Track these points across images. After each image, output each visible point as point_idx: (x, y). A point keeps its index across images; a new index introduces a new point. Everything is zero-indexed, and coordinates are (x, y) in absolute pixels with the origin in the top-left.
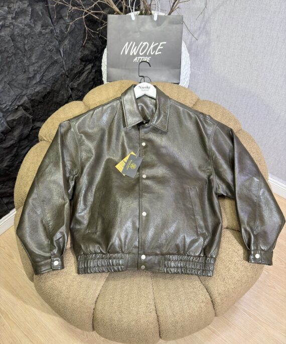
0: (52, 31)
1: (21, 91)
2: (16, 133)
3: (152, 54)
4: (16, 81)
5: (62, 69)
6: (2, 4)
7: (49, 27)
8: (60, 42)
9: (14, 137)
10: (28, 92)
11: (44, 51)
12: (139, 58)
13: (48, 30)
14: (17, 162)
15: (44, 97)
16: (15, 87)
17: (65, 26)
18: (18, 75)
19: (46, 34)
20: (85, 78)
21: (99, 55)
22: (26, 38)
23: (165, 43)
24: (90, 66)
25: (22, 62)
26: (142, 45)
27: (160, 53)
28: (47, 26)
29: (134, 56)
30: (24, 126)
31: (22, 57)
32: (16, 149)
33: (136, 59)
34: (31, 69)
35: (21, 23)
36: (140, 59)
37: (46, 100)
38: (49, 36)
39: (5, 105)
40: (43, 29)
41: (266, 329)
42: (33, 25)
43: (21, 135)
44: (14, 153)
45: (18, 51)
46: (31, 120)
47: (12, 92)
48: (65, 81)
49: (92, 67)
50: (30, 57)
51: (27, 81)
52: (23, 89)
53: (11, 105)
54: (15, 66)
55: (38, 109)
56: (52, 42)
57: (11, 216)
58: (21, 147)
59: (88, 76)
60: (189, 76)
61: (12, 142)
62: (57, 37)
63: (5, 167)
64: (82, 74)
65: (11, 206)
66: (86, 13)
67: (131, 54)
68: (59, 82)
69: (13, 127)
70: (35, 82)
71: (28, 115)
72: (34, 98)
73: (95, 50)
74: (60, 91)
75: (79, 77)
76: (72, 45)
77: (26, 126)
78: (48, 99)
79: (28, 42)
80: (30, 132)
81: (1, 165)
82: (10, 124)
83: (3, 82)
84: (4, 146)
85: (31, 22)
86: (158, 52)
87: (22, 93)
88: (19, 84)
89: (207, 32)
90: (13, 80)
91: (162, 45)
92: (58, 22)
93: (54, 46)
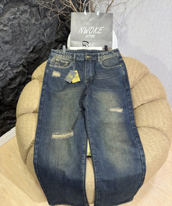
0: (40, 23)
1: (22, 56)
2: (18, 80)
3: (96, 33)
4: (19, 50)
5: (45, 45)
6: (14, 6)
7: (39, 21)
8: (45, 30)
9: (17, 82)
10: (26, 56)
11: (36, 34)
13: (38, 23)
15: (35, 60)
16: (19, 53)
17: (48, 21)
18: (20, 47)
19: (37, 24)
22: (26, 26)
23: (103, 27)
24: (60, 45)
25: (23, 39)
26: (90, 28)
27: (101, 33)
28: (38, 20)
30: (22, 76)
31: (23, 36)
32: (16, 91)
33: (87, 36)
34: (28, 43)
35: (24, 17)
36: (89, 36)
37: (35, 63)
38: (39, 26)
39: (12, 63)
40: (36, 22)
42: (31, 19)
43: (20, 82)
44: (16, 92)
45: (22, 33)
46: (27, 73)
47: (17, 55)
48: (46, 52)
49: (62, 46)
50: (28, 36)
51: (26, 50)
52: (23, 54)
53: (16, 63)
54: (19, 41)
55: (31, 67)
56: (40, 29)
57: (11, 132)
58: (20, 89)
61: (15, 86)
62: (43, 27)
63: (11, 100)
65: (12, 125)
67: (84, 33)
68: (43, 52)
69: (16, 77)
70: (29, 51)
71: (25, 70)
72: (28, 60)
73: (64, 36)
74: (43, 58)
76: (51, 32)
77: (23, 76)
78: (37, 62)
79: (27, 28)
80: (26, 80)
81: (7, 99)
82: (15, 75)
83: (12, 49)
84: (10, 87)
85: (29, 17)
86: (99, 32)
87: (22, 57)
88: (21, 51)
89: (127, 25)
90: (18, 49)
91: (102, 29)
92: (44, 19)
93: (42, 32)
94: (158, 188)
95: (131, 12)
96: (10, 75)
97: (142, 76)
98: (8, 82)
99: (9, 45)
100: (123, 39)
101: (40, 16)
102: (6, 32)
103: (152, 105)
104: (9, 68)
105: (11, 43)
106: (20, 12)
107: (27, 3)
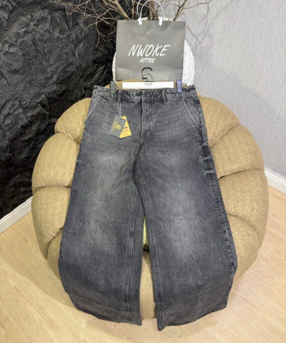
0: (68, 36)
2: (34, 128)
3: (157, 55)
4: (36, 81)
5: (76, 70)
6: (26, 13)
7: (66, 32)
8: (76, 46)
9: (33, 131)
10: (46, 91)
11: (61, 54)
12: (145, 59)
13: (65, 36)
14: (34, 155)
15: (60, 95)
16: (35, 86)
17: (80, 31)
18: (37, 76)
19: (64, 38)
20: (97, 78)
21: (111, 58)
22: (45, 42)
23: (169, 46)
24: (102, 68)
25: (41, 63)
26: (148, 47)
27: (164, 55)
28: (64, 32)
29: (140, 58)
30: (41, 121)
31: (41, 59)
32: (33, 143)
33: (142, 60)
34: (49, 70)
35: (42, 29)
37: (61, 98)
38: (66, 41)
39: (26, 102)
40: (61, 34)
41: (262, 315)
42: (52, 31)
43: (38, 130)
44: (31, 146)
45: (39, 54)
46: (48, 116)
47: (32, 90)
48: (79, 81)
49: (104, 69)
50: (49, 59)
51: (45, 81)
52: (41, 87)
53: (30, 102)
54: (35, 67)
55: (54, 106)
56: (68, 46)
57: (27, 204)
58: (38, 140)
59: (100, 77)
60: (193, 76)
61: (30, 136)
62: (73, 41)
63: (24, 158)
64: (95, 75)
65: (27, 195)
66: (99, 20)
67: (138, 55)
68: (74, 82)
69: (32, 122)
70: (52, 82)
71: (45, 112)
72: (50, 96)
74: (74, 90)
75: (92, 77)
76: (86, 49)
77: (43, 122)
78: (64, 97)
79: (47, 46)
80: (46, 127)
81: (19, 157)
82: (29, 119)
83: (24, 81)
84: (23, 139)
85: (50, 28)
86: (162, 54)
87: (41, 91)
88: (38, 83)
89: (211, 36)
90: (33, 80)
91: (166, 48)
92: (74, 28)
93: (70, 50)
94: (242, 298)
95: (218, 15)
96: (22, 121)
97: (225, 132)
98: (19, 131)
99: (20, 74)
100: (204, 59)
101: (68, 25)
102: (13, 55)
103: (236, 180)
104: (21, 110)
105: (22, 71)
106: (34, 21)
107: (46, 6)
